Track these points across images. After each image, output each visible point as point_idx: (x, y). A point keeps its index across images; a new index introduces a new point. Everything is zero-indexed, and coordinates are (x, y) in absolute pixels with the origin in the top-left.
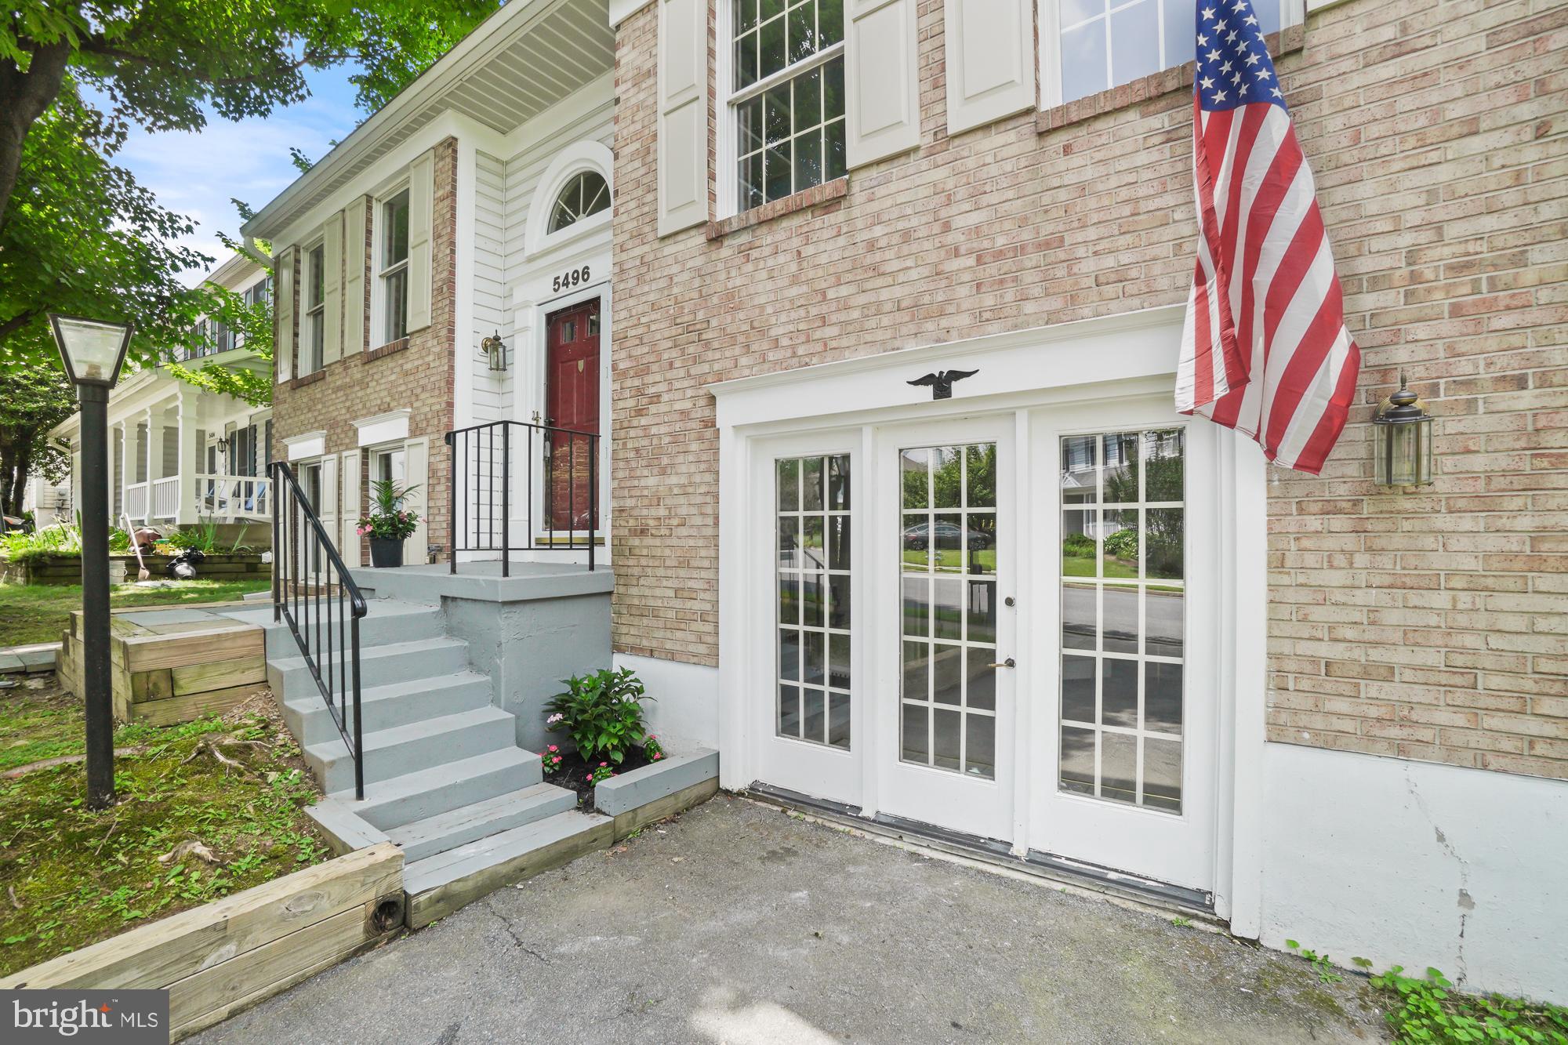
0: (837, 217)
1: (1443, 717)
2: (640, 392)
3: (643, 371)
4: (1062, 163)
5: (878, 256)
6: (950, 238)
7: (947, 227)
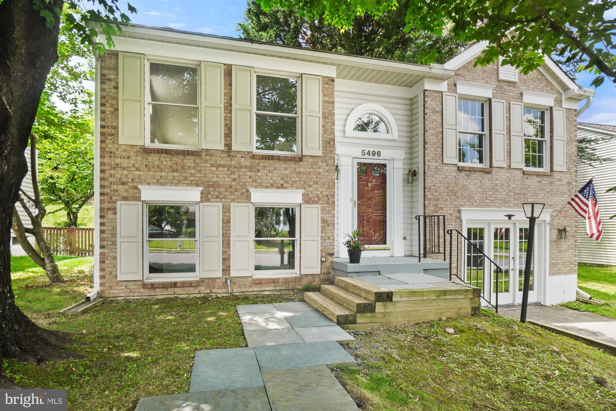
0: (489, 176)
1: (563, 269)
2: (436, 206)
3: (438, 200)
4: (526, 181)
5: (497, 188)
6: (510, 188)
7: (509, 186)
